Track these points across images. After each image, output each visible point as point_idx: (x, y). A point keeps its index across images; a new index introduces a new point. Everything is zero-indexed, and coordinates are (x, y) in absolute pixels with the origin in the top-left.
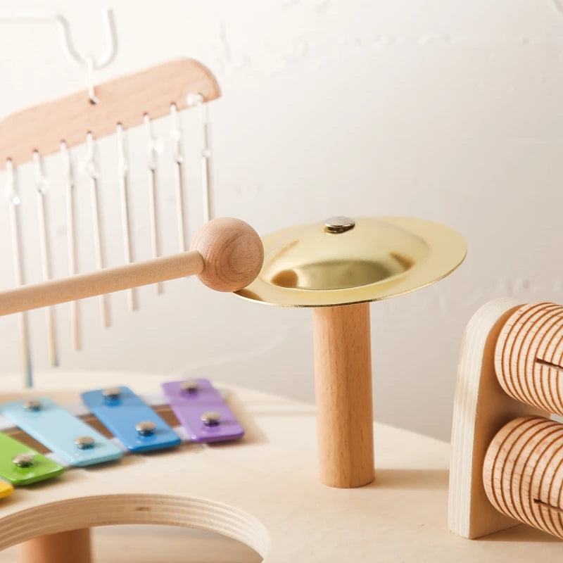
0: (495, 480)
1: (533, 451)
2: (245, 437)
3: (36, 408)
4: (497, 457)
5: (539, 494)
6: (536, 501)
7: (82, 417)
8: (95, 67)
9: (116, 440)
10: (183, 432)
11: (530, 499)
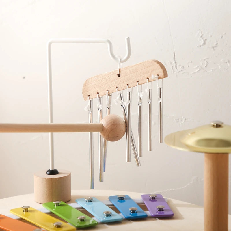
2: (174, 216)
3: (90, 201)
7: (108, 206)
8: (121, 61)
9: (120, 214)
10: (149, 213)
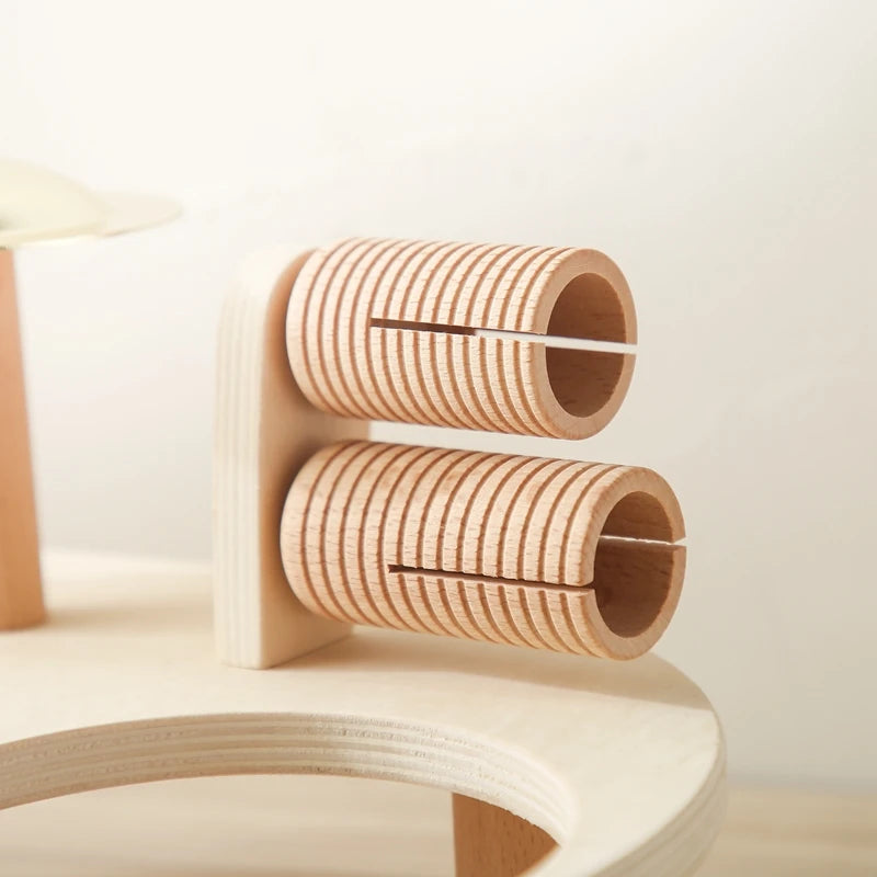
0: (308, 550)
1: (375, 487)
4: (307, 510)
5: (399, 555)
6: (393, 569)
11: (380, 567)
